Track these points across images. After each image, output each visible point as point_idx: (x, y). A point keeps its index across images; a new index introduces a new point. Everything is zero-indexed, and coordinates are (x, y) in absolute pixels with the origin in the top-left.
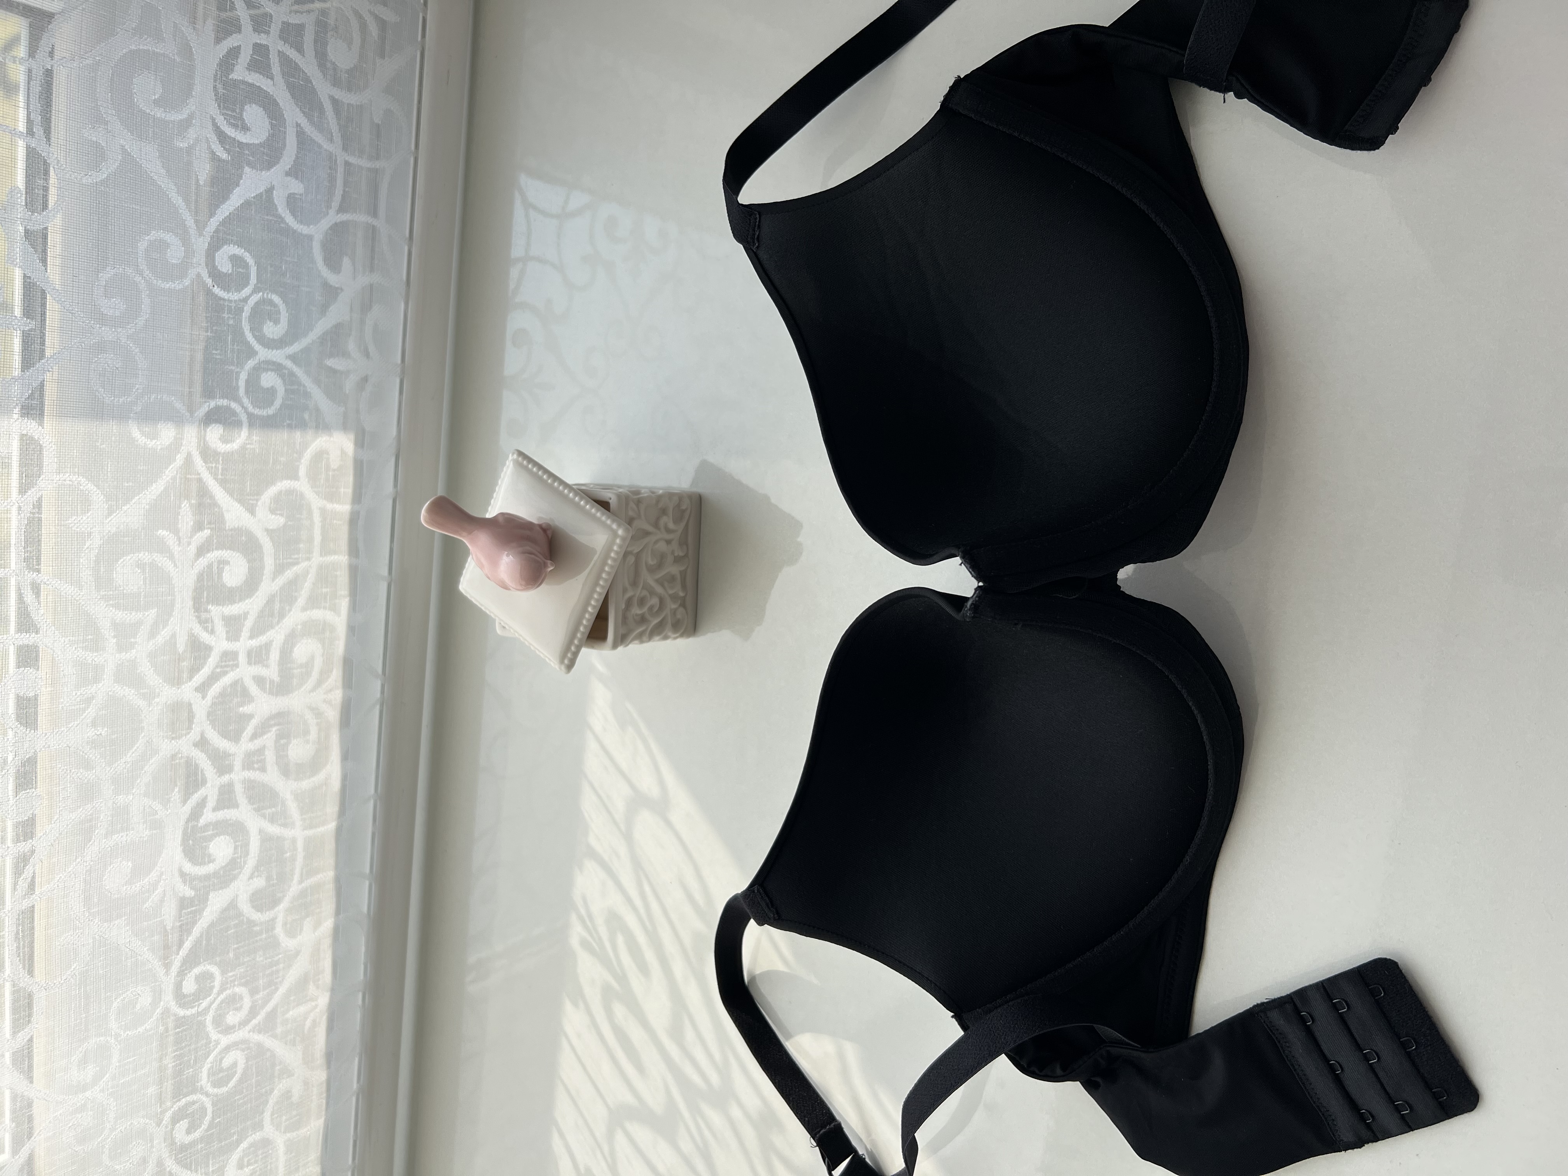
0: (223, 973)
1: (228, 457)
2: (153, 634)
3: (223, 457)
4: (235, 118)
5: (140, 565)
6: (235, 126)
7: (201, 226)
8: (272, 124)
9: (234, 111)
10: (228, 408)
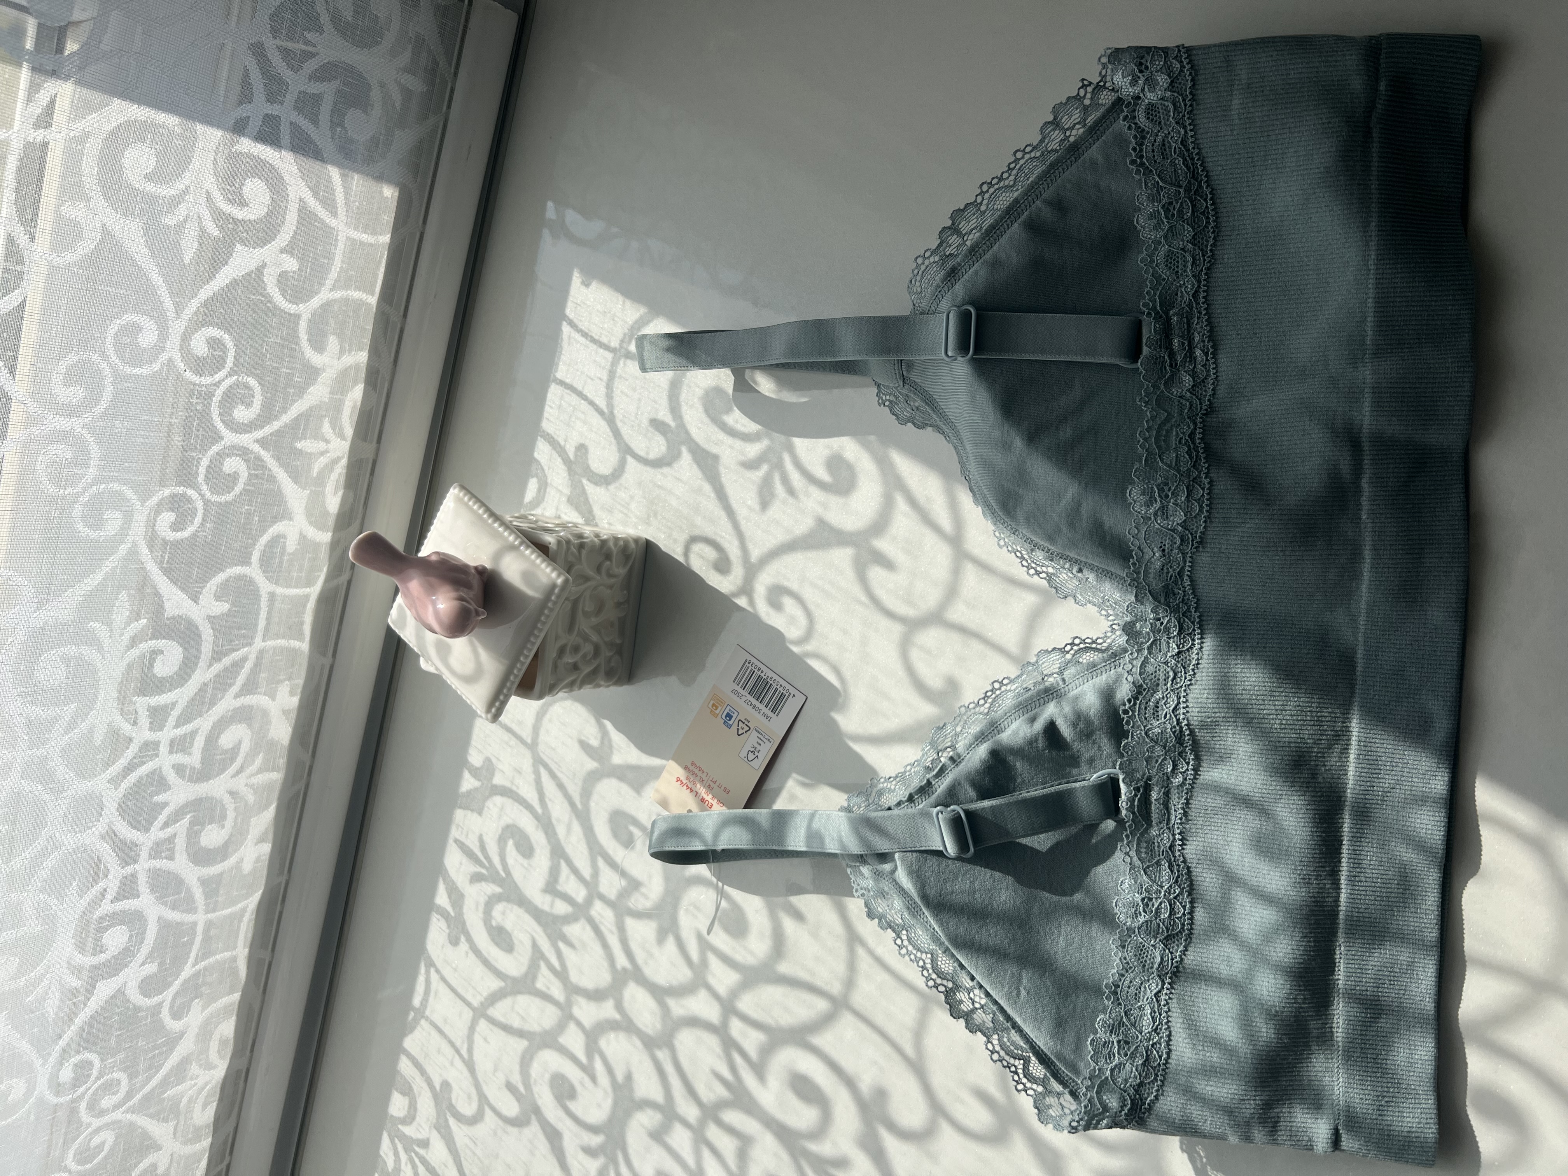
0: (102, 1060)
1: (176, 544)
2: (69, 728)
3: (171, 545)
4: (234, 193)
5: (66, 660)
6: (231, 201)
7: (179, 308)
8: (272, 199)
9: (233, 185)
10: (184, 495)
